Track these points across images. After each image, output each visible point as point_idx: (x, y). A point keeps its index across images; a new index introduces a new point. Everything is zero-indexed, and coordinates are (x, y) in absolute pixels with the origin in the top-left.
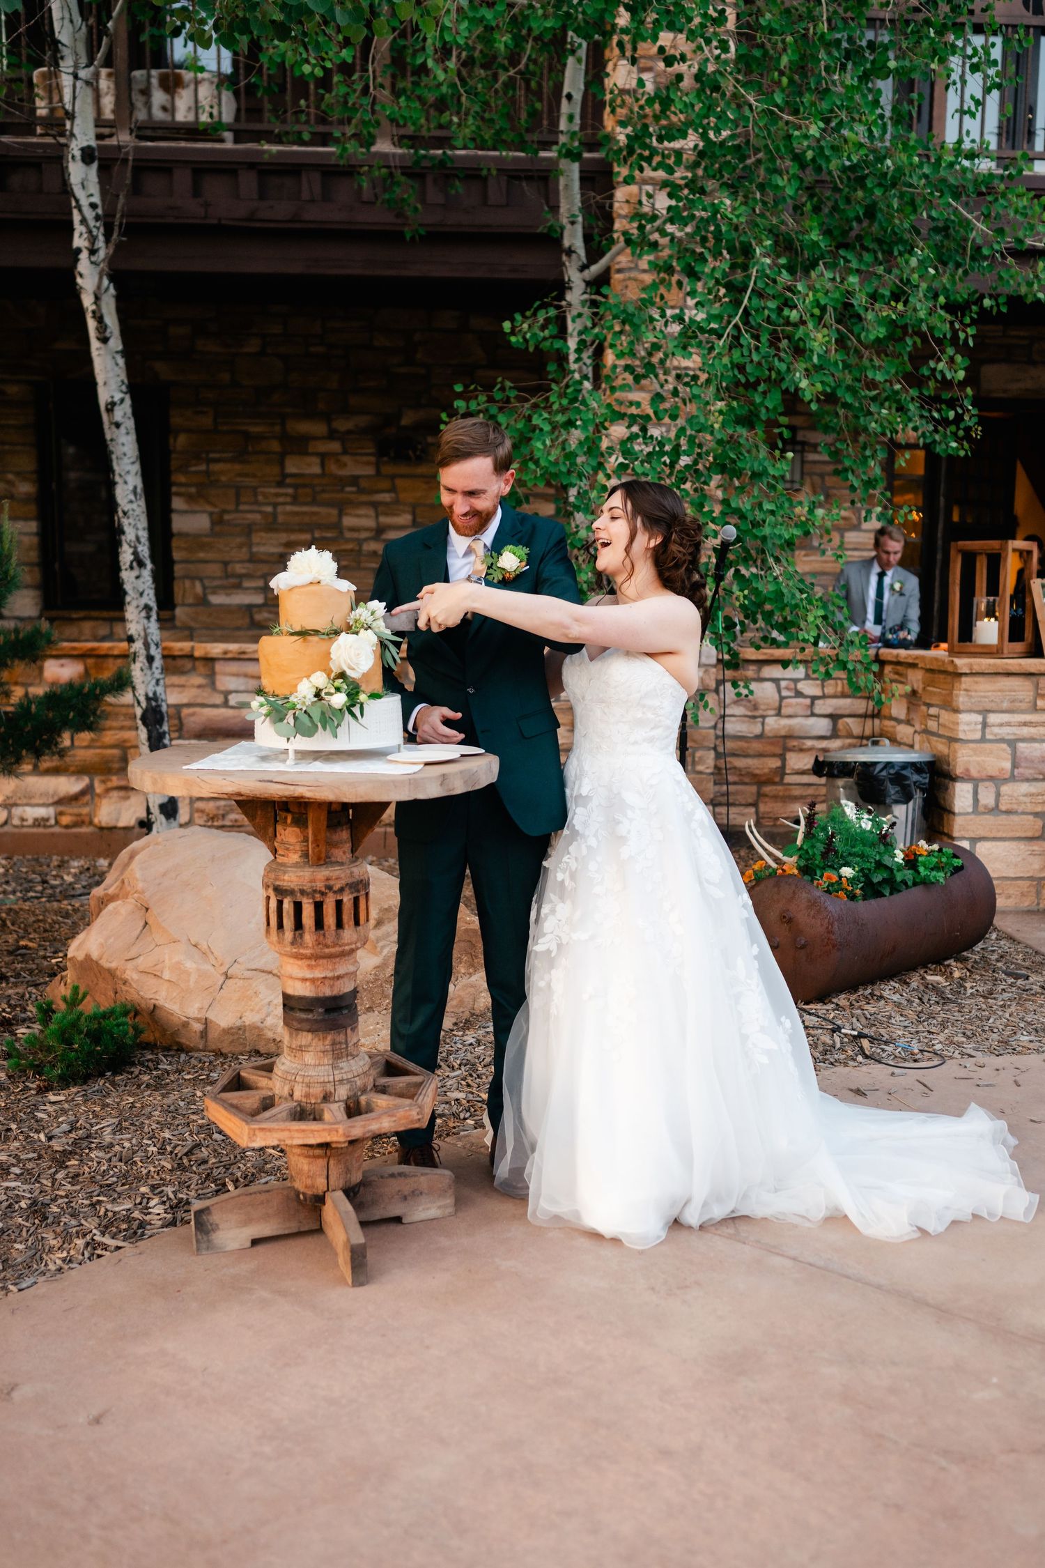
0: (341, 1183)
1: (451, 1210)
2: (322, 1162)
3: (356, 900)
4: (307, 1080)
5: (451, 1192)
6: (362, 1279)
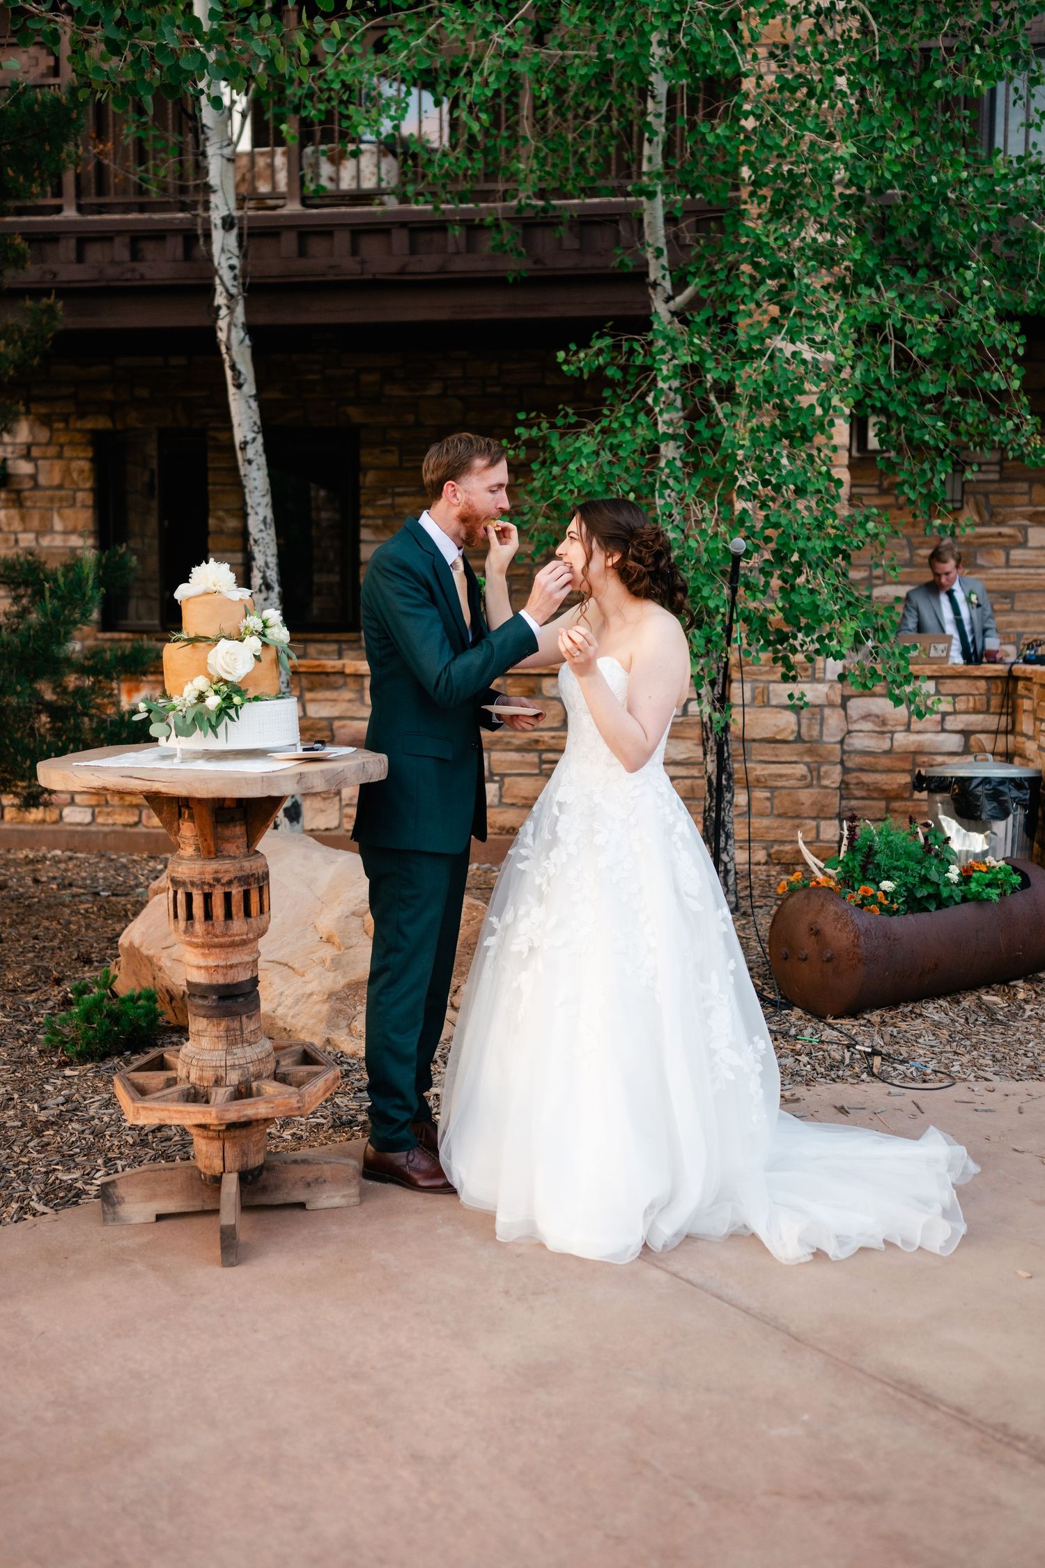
0: (237, 1165)
1: (356, 1200)
2: (218, 1144)
3: (246, 895)
4: (200, 1064)
5: (355, 1182)
6: (232, 1259)
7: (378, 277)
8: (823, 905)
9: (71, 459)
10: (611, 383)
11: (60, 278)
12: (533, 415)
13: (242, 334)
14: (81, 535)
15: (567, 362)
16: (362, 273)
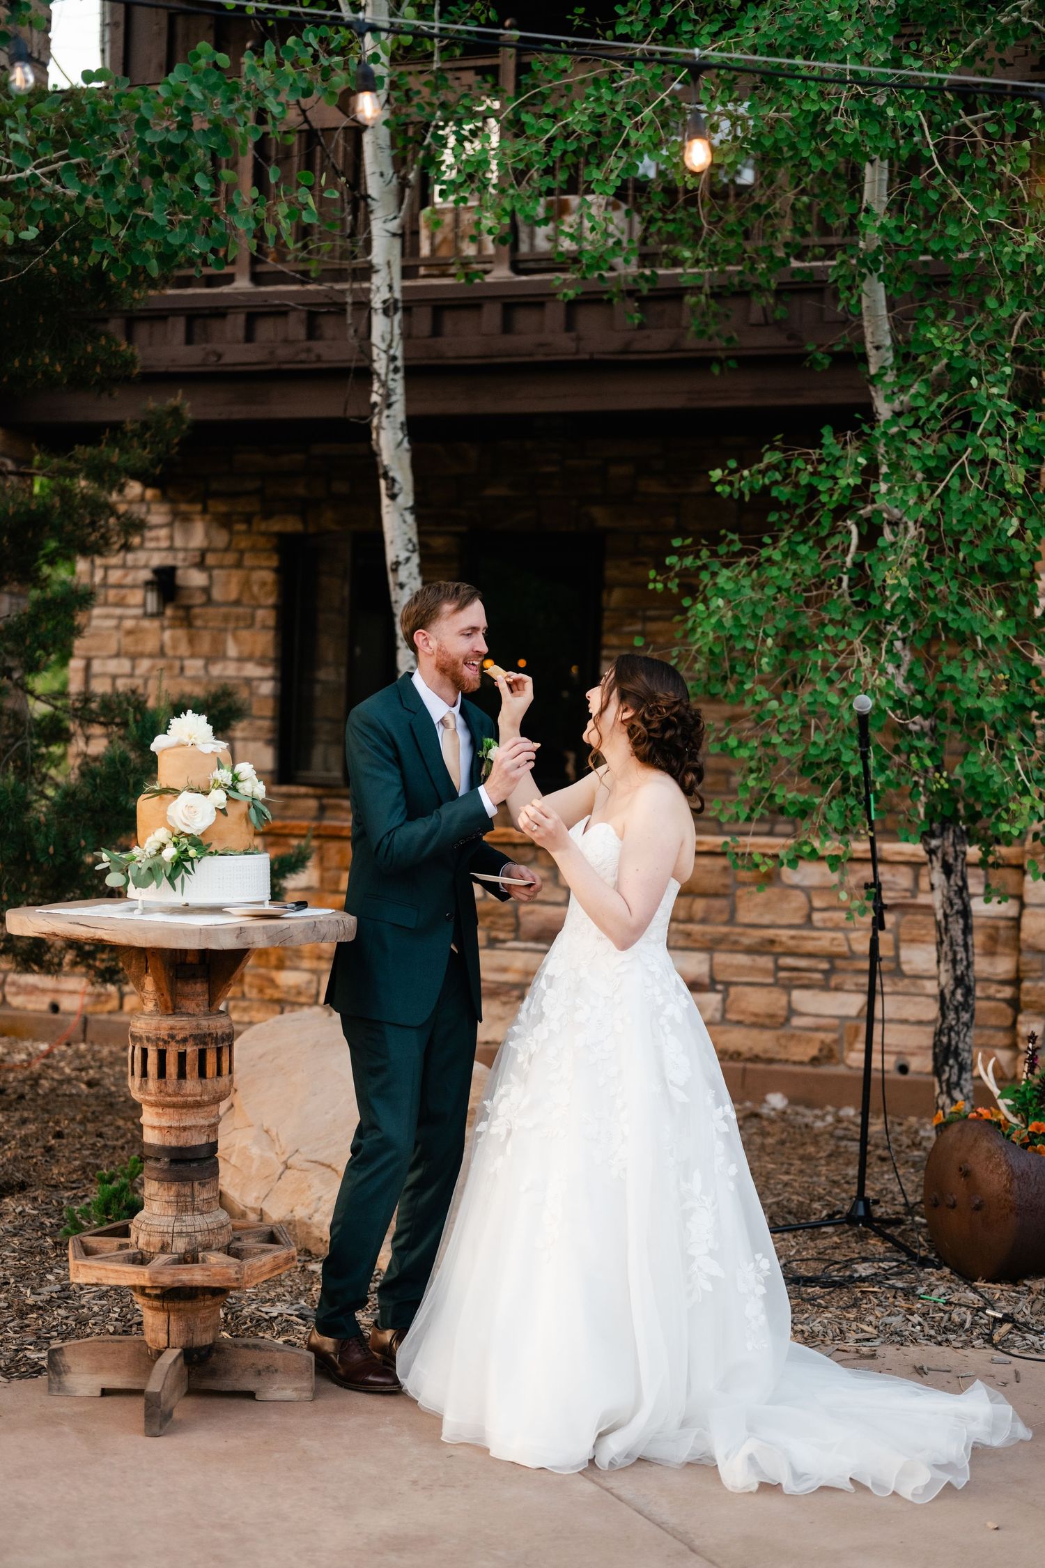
0: (182, 1341)
2: (163, 1316)
3: (202, 1055)
4: (149, 1229)
5: (307, 1377)
6: (156, 1429)
7: (597, 356)
8: (976, 1140)
9: (253, 569)
10: (776, 505)
11: (226, 359)
12: (689, 541)
13: (400, 436)
14: (261, 662)
15: (721, 482)
16: (577, 352)
